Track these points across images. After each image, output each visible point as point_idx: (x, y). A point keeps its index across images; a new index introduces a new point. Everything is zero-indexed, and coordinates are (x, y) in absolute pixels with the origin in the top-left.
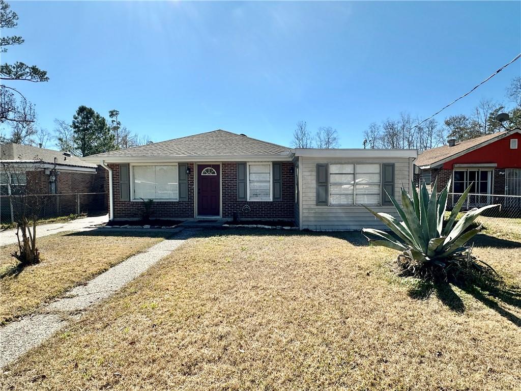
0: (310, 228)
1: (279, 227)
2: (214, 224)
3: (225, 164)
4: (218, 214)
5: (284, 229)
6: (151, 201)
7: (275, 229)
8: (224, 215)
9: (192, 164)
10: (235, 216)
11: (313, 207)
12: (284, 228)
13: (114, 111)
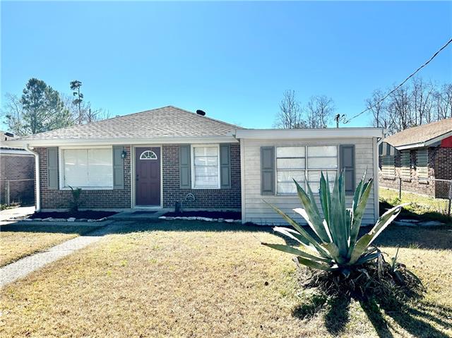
0: (254, 221)
1: (221, 220)
2: (150, 216)
3: (166, 147)
4: (159, 204)
5: (226, 222)
6: (79, 190)
7: (217, 222)
8: (166, 205)
9: (128, 147)
10: (177, 206)
11: (257, 196)
12: (226, 220)
13: (76, 82)
